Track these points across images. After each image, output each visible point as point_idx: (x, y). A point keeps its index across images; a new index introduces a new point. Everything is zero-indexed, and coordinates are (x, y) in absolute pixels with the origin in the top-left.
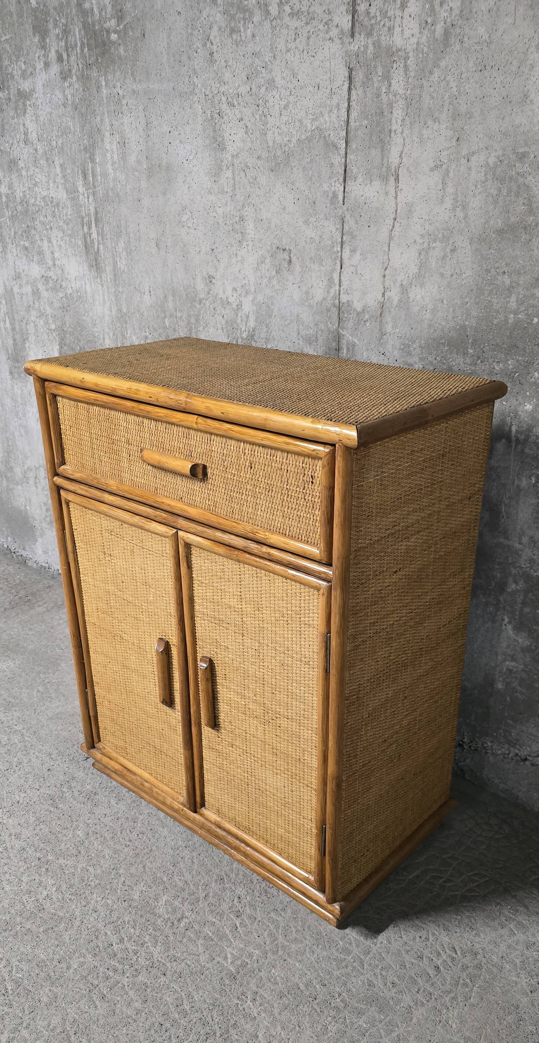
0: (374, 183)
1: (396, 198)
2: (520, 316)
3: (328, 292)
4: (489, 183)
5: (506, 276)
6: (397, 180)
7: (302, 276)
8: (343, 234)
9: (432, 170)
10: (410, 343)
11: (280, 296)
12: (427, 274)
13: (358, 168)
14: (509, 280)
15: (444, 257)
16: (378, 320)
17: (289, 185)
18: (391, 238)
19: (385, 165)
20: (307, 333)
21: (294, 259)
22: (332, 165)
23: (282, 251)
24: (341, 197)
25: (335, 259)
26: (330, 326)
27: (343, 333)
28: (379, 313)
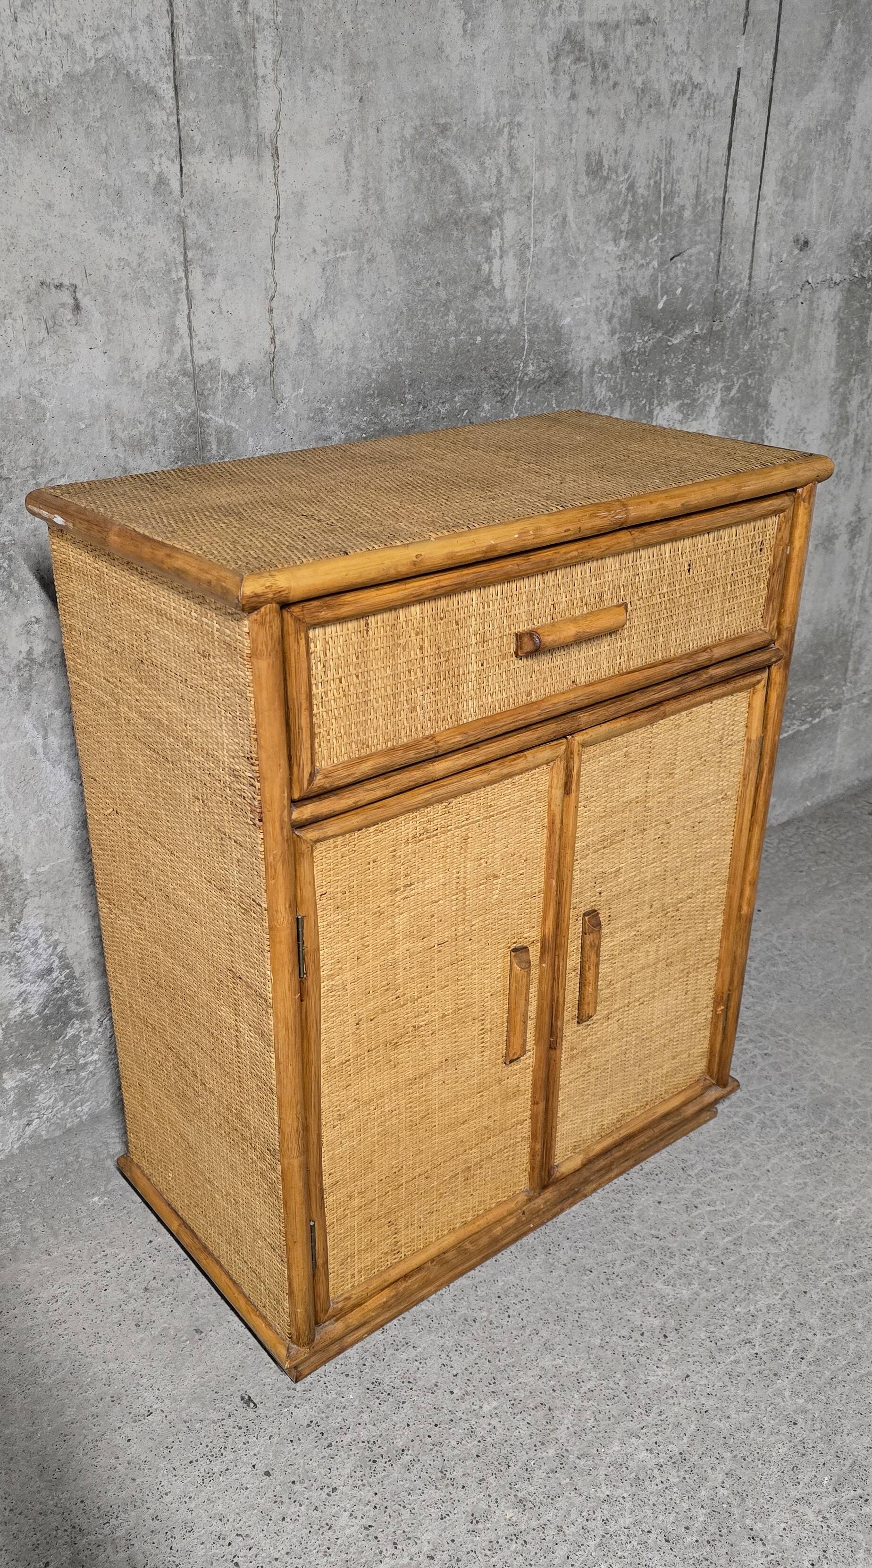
0: (236, 159)
1: (276, 185)
2: (462, 337)
3: (170, 352)
4: (408, 162)
5: (441, 288)
6: (276, 154)
7: (109, 332)
8: (185, 249)
9: (329, 142)
10: (323, 406)
11: (61, 378)
12: (338, 298)
13: (204, 134)
14: (444, 293)
15: (360, 270)
16: (268, 381)
17: (57, 161)
18: (274, 248)
19: (254, 129)
20: (133, 433)
21: (85, 302)
22: (150, 127)
23: (53, 290)
24: (175, 185)
25: (176, 292)
26: (180, 409)
27: (208, 417)
28: (268, 370)
